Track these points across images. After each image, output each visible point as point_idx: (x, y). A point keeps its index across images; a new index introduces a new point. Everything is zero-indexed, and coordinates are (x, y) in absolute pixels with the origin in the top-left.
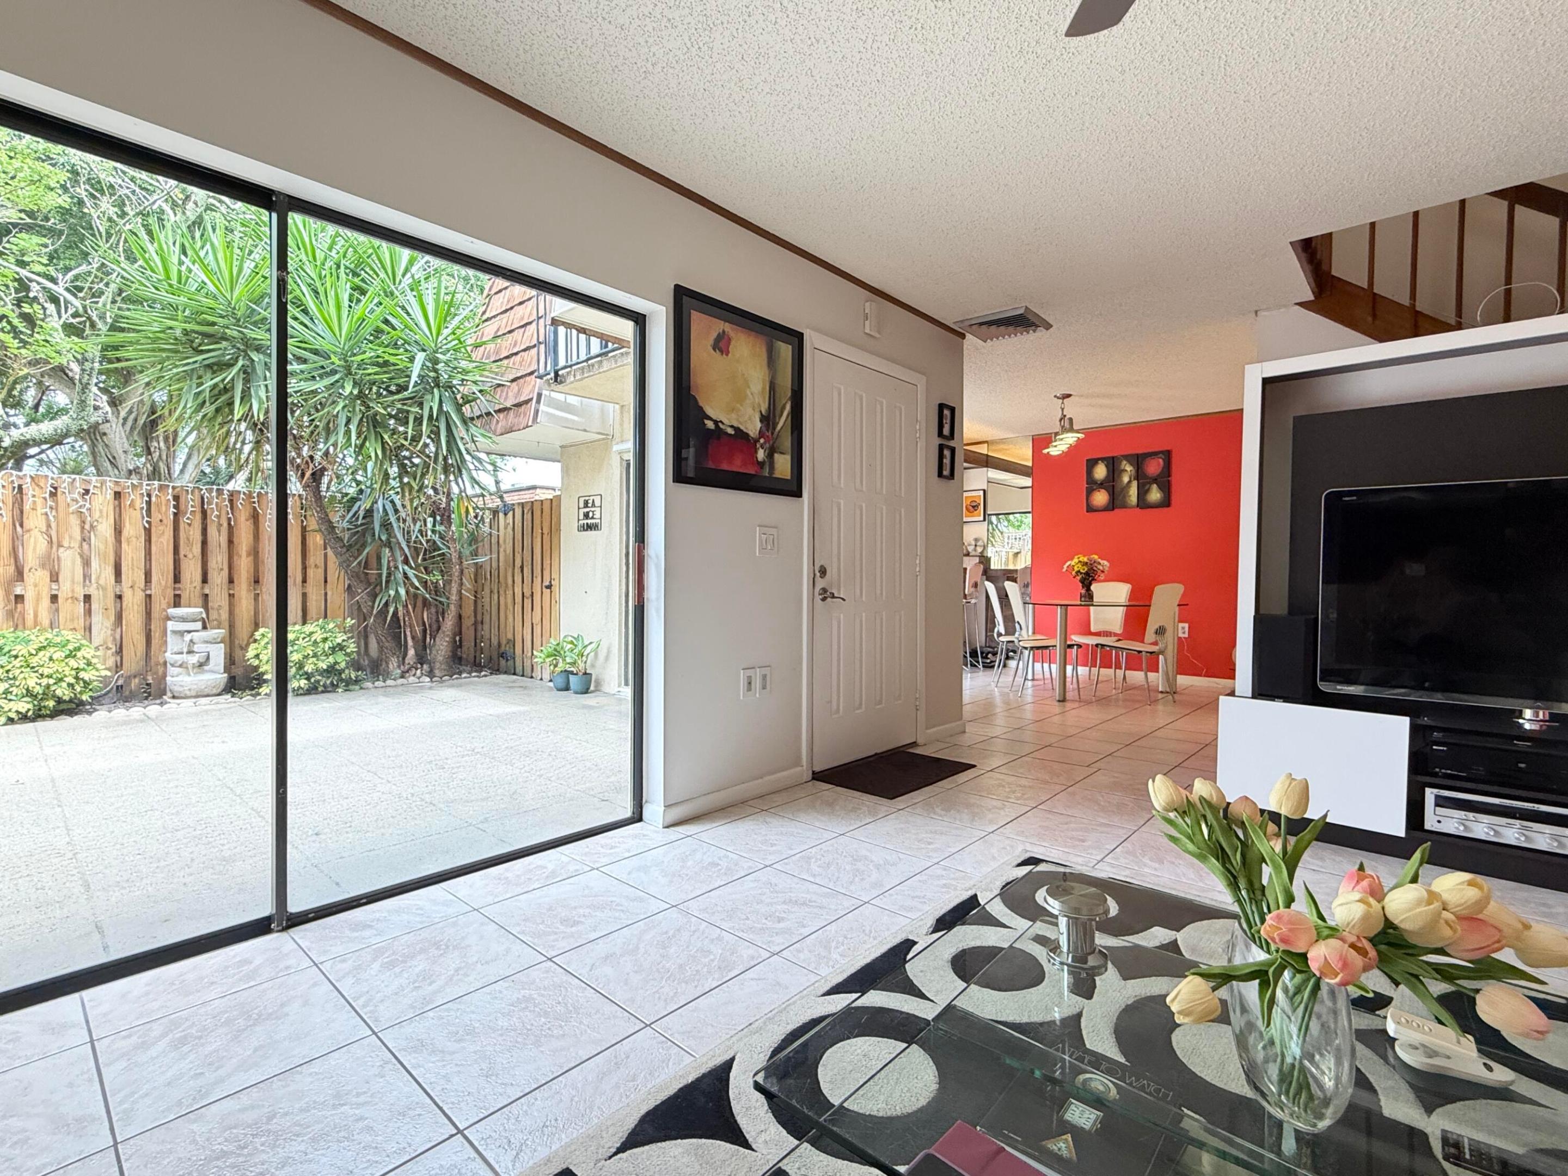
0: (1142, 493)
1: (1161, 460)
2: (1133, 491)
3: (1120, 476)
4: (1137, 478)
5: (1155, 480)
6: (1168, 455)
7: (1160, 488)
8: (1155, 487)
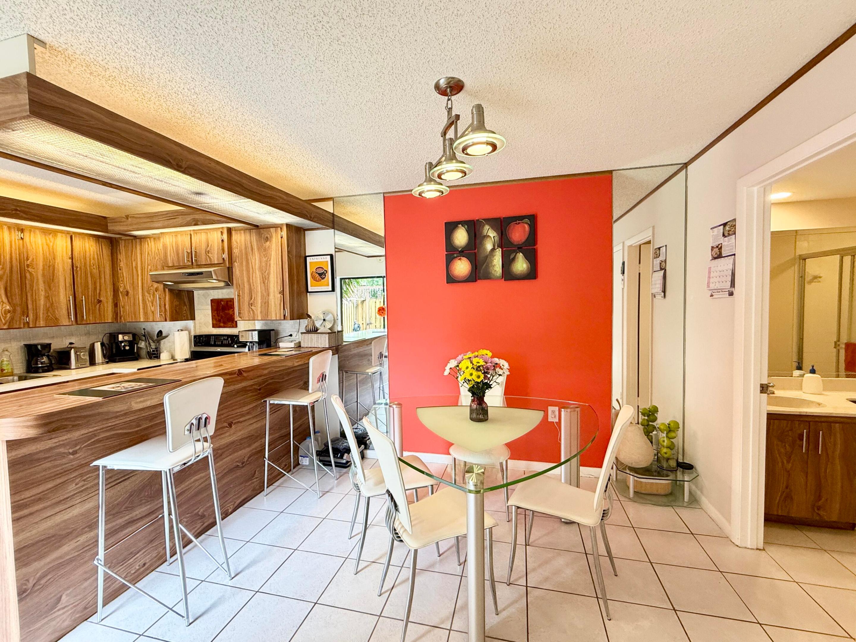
0: (507, 262)
1: (526, 226)
2: (497, 261)
3: (482, 244)
4: (501, 246)
5: (520, 248)
6: (533, 219)
7: (527, 257)
8: (520, 256)
